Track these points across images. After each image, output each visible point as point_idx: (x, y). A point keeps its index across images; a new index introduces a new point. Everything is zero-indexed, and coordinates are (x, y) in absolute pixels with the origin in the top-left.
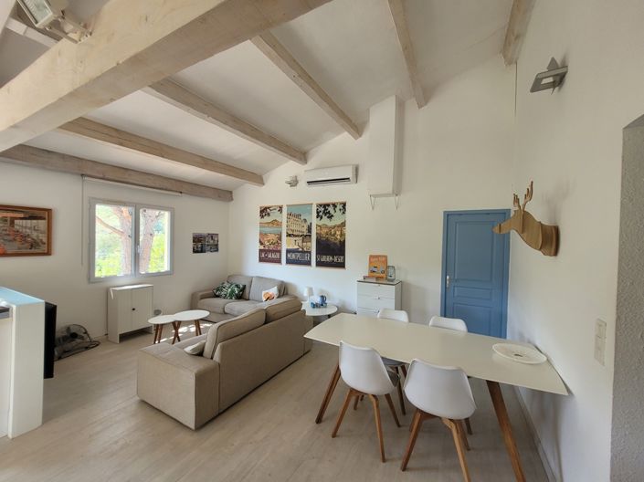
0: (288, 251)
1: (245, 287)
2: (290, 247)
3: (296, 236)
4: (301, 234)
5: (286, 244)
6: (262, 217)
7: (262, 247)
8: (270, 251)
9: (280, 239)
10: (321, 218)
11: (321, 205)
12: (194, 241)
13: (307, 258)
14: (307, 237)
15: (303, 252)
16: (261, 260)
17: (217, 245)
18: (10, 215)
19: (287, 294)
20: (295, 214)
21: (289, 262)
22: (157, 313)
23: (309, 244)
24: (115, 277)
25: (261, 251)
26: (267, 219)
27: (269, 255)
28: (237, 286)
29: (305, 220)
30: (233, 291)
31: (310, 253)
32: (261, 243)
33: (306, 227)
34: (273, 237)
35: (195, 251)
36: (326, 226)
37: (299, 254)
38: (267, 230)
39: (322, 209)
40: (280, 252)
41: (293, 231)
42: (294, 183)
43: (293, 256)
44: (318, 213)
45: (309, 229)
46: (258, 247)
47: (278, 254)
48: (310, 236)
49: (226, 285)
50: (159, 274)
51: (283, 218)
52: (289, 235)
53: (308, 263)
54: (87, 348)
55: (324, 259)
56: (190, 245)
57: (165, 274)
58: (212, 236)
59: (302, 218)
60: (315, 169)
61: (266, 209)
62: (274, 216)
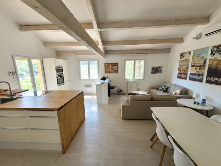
0: (191, 74)
1: (168, 88)
2: (192, 72)
3: (196, 66)
4: (199, 65)
5: (191, 70)
6: (181, 58)
7: (179, 72)
8: (182, 74)
9: (188, 68)
10: (214, 55)
11: (215, 47)
12: (152, 69)
13: (200, 78)
14: (202, 67)
15: (199, 75)
16: (178, 77)
17: (162, 71)
18: (112, 65)
19: (187, 94)
20: (197, 54)
21: (190, 79)
22: (138, 90)
23: (203, 70)
24: (129, 79)
25: (178, 73)
26: (183, 59)
27: (181, 75)
28: (165, 87)
29: (203, 57)
30: (163, 88)
31: (203, 75)
32: (179, 70)
33: (203, 61)
34: (184, 67)
35: (152, 73)
36: (217, 60)
37: (196, 76)
38: (182, 64)
39: (216, 49)
40: (187, 74)
41: (195, 64)
42: (198, 37)
43: (193, 77)
44: (212, 52)
45: (205, 62)
46: (177, 71)
47: (186, 75)
48: (204, 66)
49: (162, 86)
50: (140, 79)
51: (191, 58)
52: (192, 66)
53: (201, 81)
54: (123, 94)
55: (212, 79)
56: (151, 71)
57: (142, 79)
58: (159, 67)
59: (201, 56)
60: (214, 24)
61: (183, 54)
62: (187, 56)
